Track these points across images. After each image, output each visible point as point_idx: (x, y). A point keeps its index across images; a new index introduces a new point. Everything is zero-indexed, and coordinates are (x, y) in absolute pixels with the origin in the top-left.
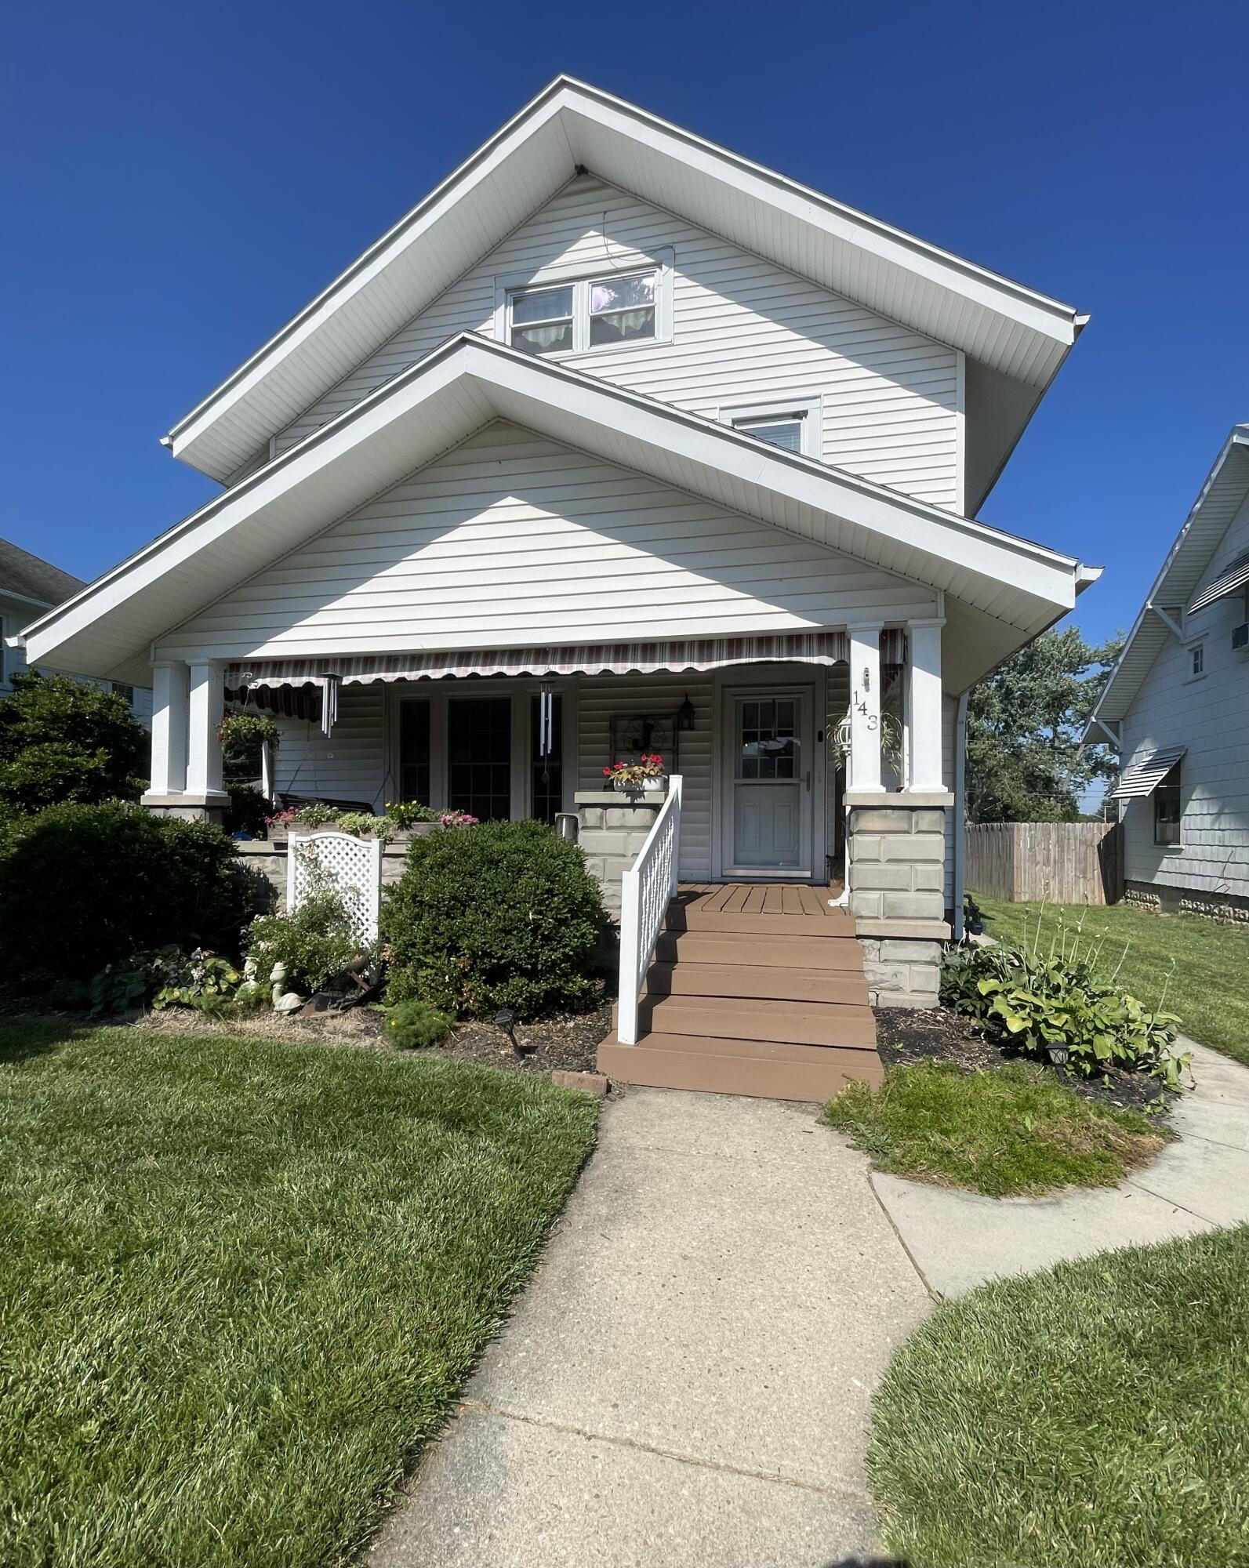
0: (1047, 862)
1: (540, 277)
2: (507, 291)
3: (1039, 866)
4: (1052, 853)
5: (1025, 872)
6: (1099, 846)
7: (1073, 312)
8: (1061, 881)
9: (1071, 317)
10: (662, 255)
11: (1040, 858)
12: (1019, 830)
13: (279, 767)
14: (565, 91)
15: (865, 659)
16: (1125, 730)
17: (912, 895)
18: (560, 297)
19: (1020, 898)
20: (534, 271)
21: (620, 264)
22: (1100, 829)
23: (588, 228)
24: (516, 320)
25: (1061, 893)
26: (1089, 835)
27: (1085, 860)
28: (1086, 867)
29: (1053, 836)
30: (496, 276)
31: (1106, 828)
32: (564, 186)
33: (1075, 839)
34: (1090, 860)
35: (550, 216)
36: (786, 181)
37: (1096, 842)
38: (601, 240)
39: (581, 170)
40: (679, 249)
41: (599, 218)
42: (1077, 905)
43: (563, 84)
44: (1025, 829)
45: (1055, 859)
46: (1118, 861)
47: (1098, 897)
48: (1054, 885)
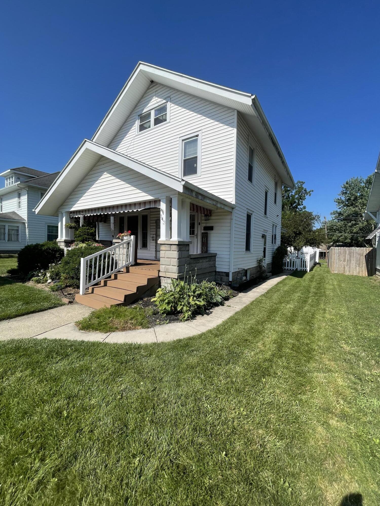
0: (344, 261)
1: (144, 111)
2: (139, 116)
3: (341, 262)
4: (346, 257)
5: (336, 263)
6: (365, 256)
7: (250, 95)
8: (350, 267)
9: (250, 97)
10: (168, 99)
11: (342, 259)
12: (334, 250)
13: (100, 233)
14: (141, 65)
15: (163, 206)
16: (379, 215)
17: (171, 267)
18: (148, 115)
19: (334, 272)
20: (143, 110)
21: (159, 104)
22: (366, 250)
23: (153, 96)
24: (141, 123)
25: (349, 271)
26: (362, 252)
27: (360, 260)
28: (360, 263)
29: (347, 252)
30: (136, 113)
31: (369, 250)
32: (149, 86)
33: (356, 253)
34: (361, 260)
35: (148, 94)
36: (183, 75)
37: (365, 254)
38: (156, 98)
39: (152, 82)
40: (172, 96)
41: (154, 94)
42: (355, 276)
43: (140, 63)
44: (337, 249)
45: (348, 260)
46: (374, 262)
47: (365, 273)
48: (347, 268)
